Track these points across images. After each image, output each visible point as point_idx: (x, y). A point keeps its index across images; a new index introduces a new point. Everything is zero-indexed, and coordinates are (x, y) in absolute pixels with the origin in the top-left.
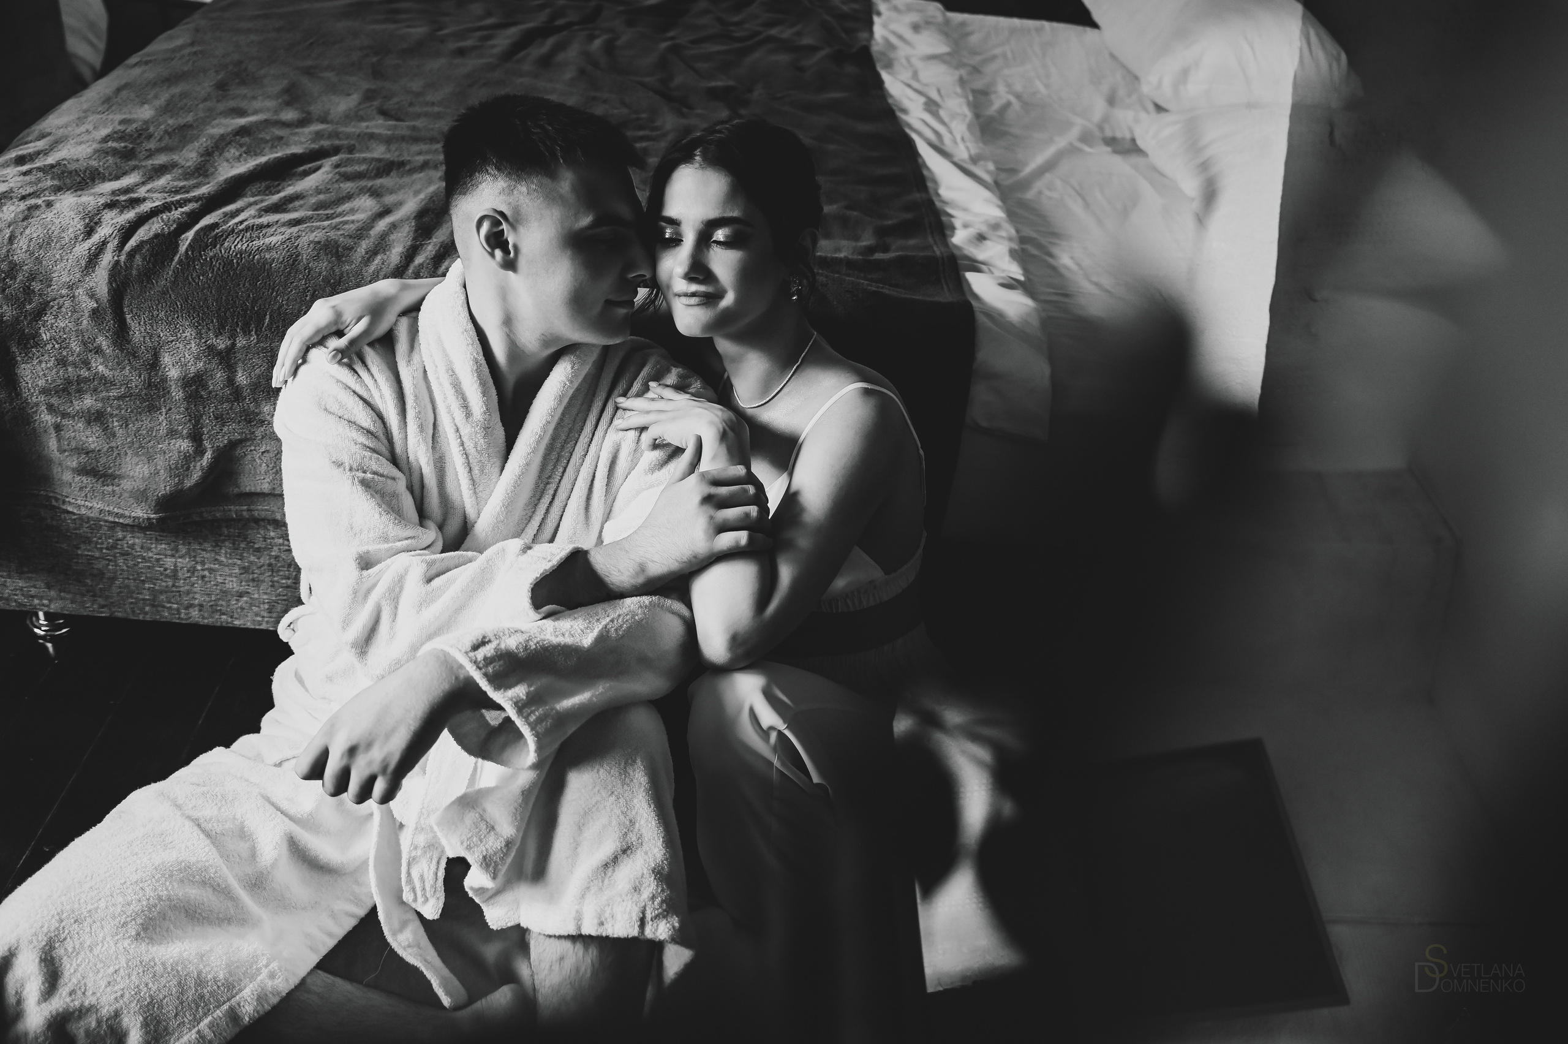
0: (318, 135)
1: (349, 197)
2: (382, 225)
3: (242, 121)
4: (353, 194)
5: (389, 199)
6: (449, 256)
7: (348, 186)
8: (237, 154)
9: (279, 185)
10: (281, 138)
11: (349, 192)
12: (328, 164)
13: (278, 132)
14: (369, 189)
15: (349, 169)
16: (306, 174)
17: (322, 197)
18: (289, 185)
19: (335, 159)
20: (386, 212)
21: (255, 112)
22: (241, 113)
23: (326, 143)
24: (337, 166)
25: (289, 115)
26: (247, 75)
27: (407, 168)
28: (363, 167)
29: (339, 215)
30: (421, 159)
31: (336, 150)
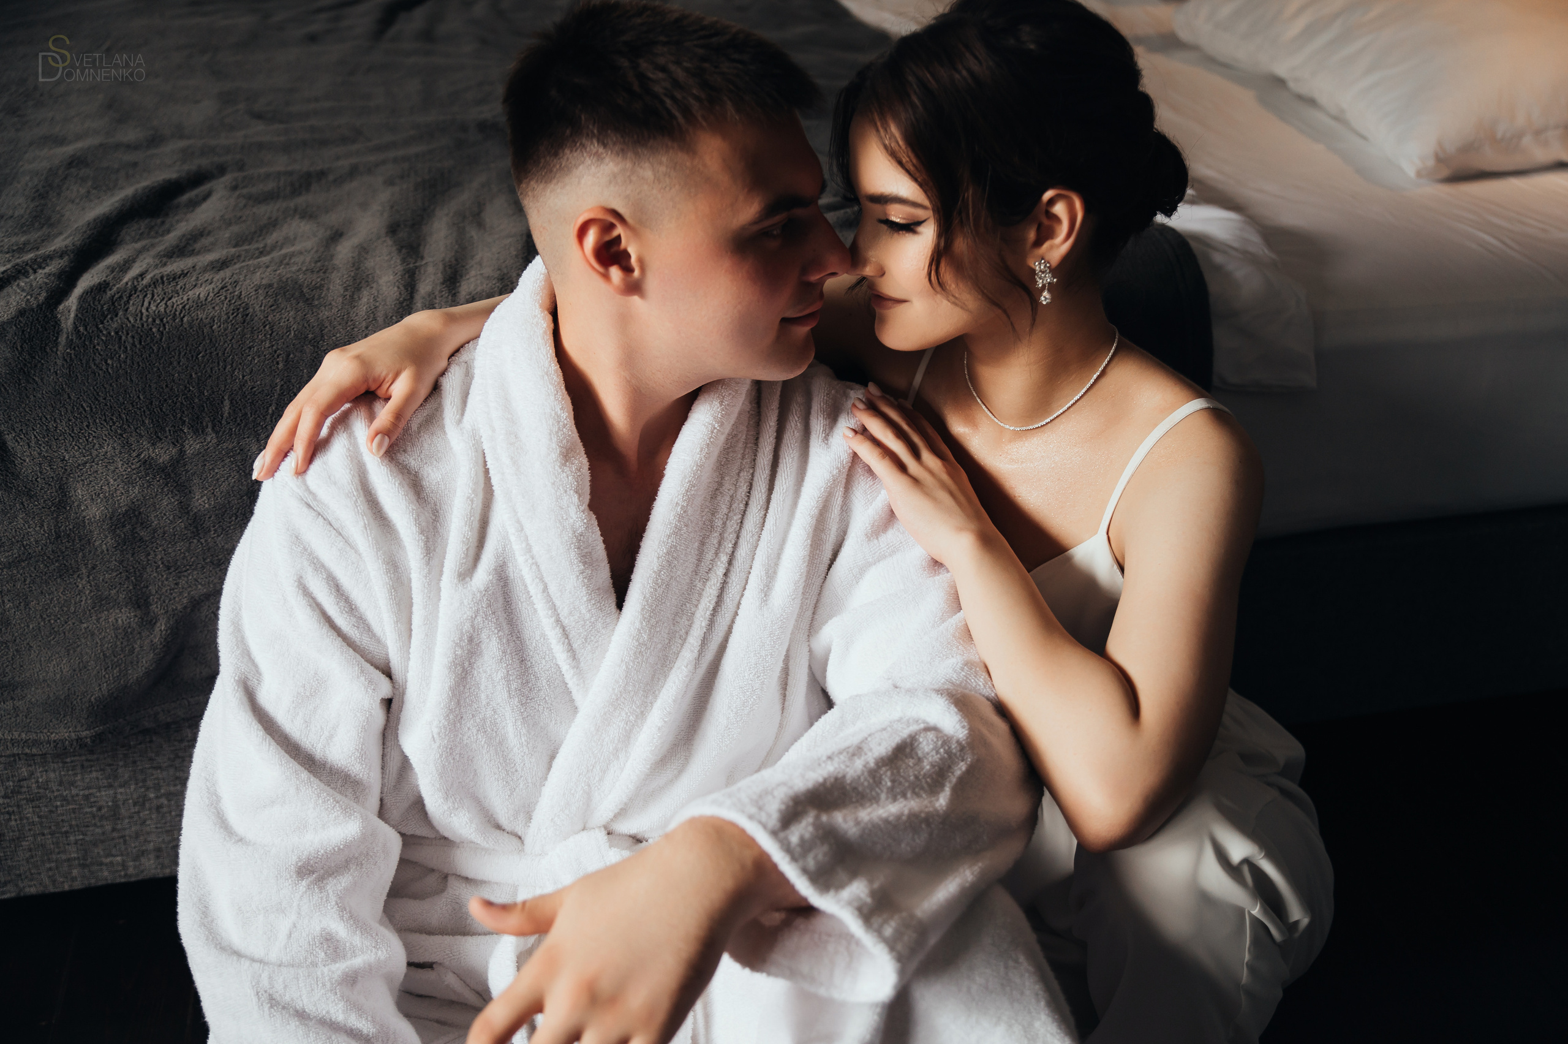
0: (186, 154)
1: (273, 224)
2: (344, 251)
3: (69, 149)
4: (276, 220)
5: (333, 219)
6: (461, 276)
7: (265, 211)
8: (83, 191)
9: (163, 223)
10: (135, 165)
11: (270, 218)
12: (219, 188)
13: (129, 157)
14: (296, 210)
15: (254, 190)
16: (194, 204)
17: (235, 229)
18: (178, 222)
19: (227, 179)
20: (336, 236)
21: (79, 137)
22: (60, 141)
23: (204, 162)
24: (235, 188)
25: (131, 134)
26: (42, 95)
27: (331, 178)
28: (271, 185)
29: (274, 248)
30: (345, 164)
31: (222, 170)
